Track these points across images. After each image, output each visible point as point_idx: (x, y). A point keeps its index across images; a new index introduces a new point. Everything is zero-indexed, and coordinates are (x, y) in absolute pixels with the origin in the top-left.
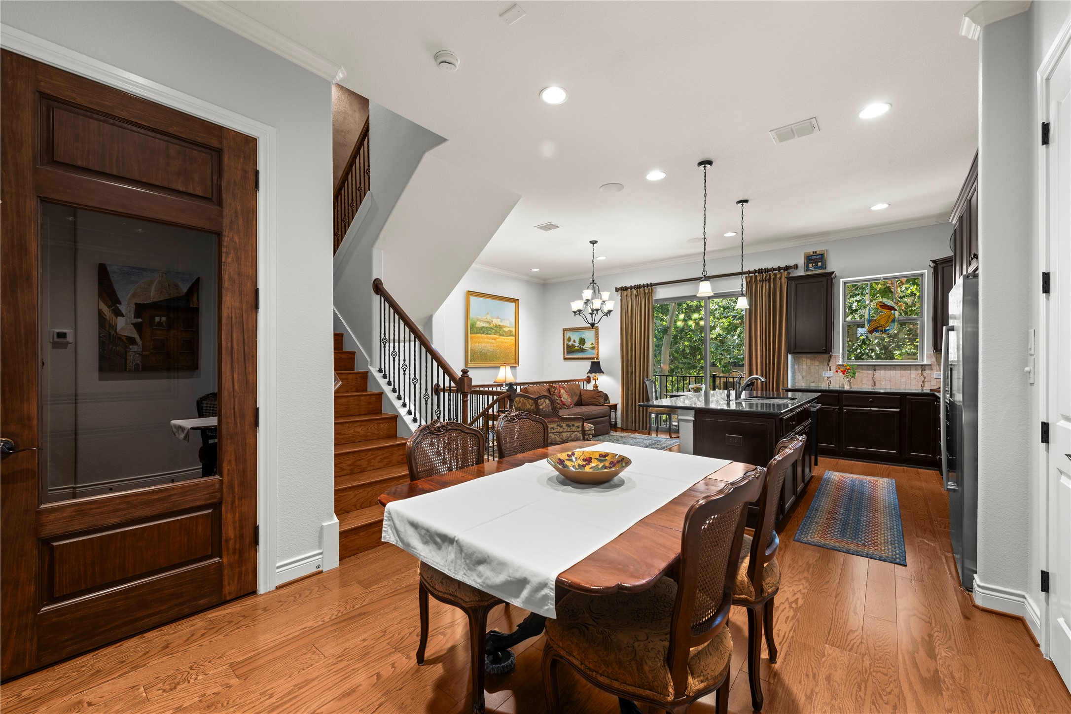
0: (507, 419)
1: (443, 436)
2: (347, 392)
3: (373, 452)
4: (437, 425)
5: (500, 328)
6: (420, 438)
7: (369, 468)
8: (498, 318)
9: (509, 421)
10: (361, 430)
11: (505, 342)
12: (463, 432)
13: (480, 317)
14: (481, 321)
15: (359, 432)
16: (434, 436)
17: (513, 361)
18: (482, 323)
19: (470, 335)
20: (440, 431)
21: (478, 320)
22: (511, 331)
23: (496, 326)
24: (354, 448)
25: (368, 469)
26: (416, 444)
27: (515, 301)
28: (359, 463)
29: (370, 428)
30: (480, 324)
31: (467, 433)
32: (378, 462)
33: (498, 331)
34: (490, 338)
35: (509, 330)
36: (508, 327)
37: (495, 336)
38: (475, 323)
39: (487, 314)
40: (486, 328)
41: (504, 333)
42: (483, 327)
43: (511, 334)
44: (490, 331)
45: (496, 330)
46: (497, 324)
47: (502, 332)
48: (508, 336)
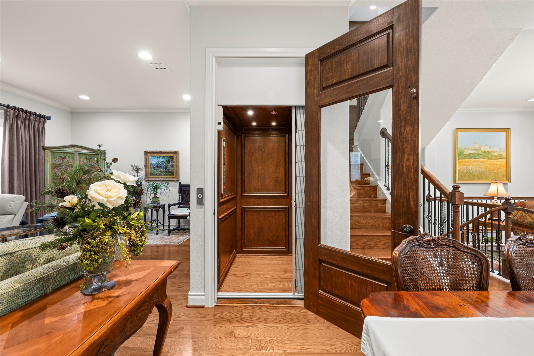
0: (520, 242)
1: (434, 250)
2: (364, 197)
3: (379, 238)
4: (427, 238)
5: (489, 153)
6: (408, 248)
7: (376, 248)
8: (486, 145)
9: (525, 245)
10: (372, 222)
11: (495, 164)
12: (458, 249)
13: (467, 147)
14: (468, 149)
15: (370, 223)
16: (423, 249)
17: (505, 179)
18: (470, 151)
19: (458, 160)
20: (430, 244)
21: (465, 149)
22: (501, 155)
23: (485, 152)
24: (366, 232)
25: (374, 248)
26: (404, 255)
27: (506, 130)
28: (369, 243)
29: (377, 221)
30: (467, 152)
31: (464, 252)
32: (382, 245)
33: (487, 155)
34: (479, 162)
35: (499, 154)
36: (499, 152)
37: (483, 160)
38: (463, 152)
39: (475, 144)
40: (474, 154)
41: (493, 157)
42: (471, 154)
43: (502, 157)
44: (478, 156)
45: (484, 155)
46: (486, 150)
47: (491, 157)
48: (498, 159)
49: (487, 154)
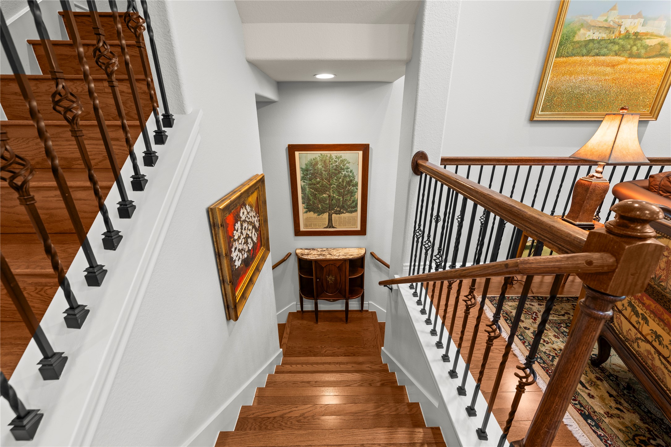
5: (635, 40)
8: (639, 15)
11: (639, 72)
13: (589, 19)
14: (589, 27)
17: (647, 110)
18: (591, 33)
19: (553, 59)
23: (627, 37)
30: (584, 35)
33: (629, 46)
34: (603, 64)
35: (659, 44)
36: (661, 37)
37: (617, 58)
38: (574, 33)
39: (611, 9)
40: (599, 41)
41: (643, 51)
42: (592, 41)
43: (663, 52)
44: (606, 48)
45: (623, 46)
46: (632, 31)
47: (638, 50)
48: (653, 57)
49: (632, 42)
